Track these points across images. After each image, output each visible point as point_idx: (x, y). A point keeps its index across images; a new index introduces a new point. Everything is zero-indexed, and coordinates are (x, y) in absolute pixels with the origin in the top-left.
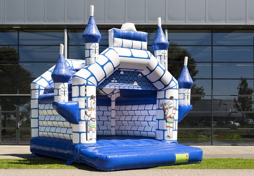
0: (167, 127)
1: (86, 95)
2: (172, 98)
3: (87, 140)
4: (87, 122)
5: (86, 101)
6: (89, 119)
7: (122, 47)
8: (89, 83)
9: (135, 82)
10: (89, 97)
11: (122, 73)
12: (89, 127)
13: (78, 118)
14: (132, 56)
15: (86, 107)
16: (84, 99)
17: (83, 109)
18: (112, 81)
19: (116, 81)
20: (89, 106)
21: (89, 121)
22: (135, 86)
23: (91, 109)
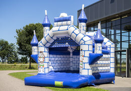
7: (57, 26)
9: (67, 43)
11: (60, 39)
14: (59, 30)
18: (55, 44)
23: (40, 57)
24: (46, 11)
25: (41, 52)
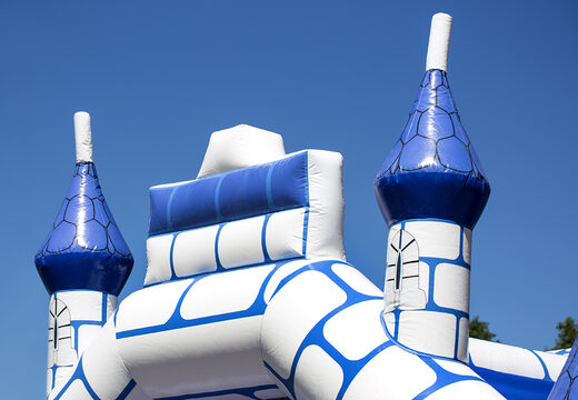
7: (175, 278)
14: (173, 320)
24: (82, 120)
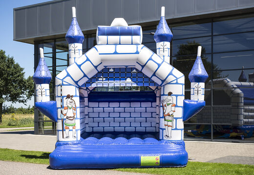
0: (165, 125)
1: (61, 94)
2: (170, 94)
3: (63, 138)
4: (63, 120)
5: (62, 101)
6: (65, 117)
7: (107, 44)
8: (64, 83)
9: (129, 79)
10: (65, 96)
11: (111, 70)
12: (65, 126)
13: (56, 117)
14: (116, 53)
15: (62, 107)
16: (60, 98)
17: (59, 108)
18: (100, 79)
19: (104, 79)
20: (65, 105)
21: (65, 119)
22: (129, 83)
23: (68, 108)
25: (68, 97)
